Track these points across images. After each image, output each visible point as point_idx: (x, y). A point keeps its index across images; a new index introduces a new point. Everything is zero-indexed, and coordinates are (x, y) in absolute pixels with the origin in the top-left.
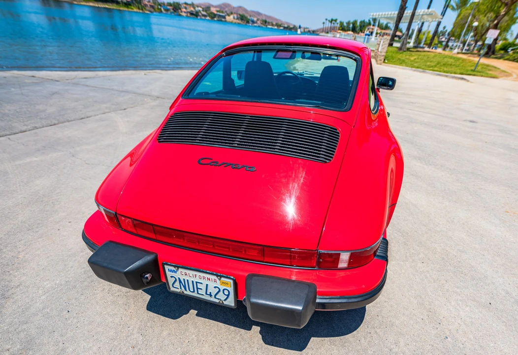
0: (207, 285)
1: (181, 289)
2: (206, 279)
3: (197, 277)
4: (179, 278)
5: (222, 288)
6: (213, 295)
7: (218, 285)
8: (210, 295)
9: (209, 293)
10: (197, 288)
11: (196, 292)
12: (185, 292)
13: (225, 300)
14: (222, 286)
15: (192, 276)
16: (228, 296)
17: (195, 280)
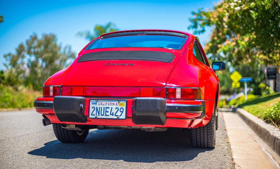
0: (112, 108)
1: (96, 115)
2: (112, 104)
3: (107, 104)
4: (97, 107)
5: (119, 108)
6: (114, 114)
7: (118, 106)
8: (113, 114)
9: (112, 113)
10: (106, 111)
11: (105, 114)
12: (98, 117)
13: (120, 116)
14: (120, 107)
15: (104, 104)
16: (122, 112)
17: (105, 107)
